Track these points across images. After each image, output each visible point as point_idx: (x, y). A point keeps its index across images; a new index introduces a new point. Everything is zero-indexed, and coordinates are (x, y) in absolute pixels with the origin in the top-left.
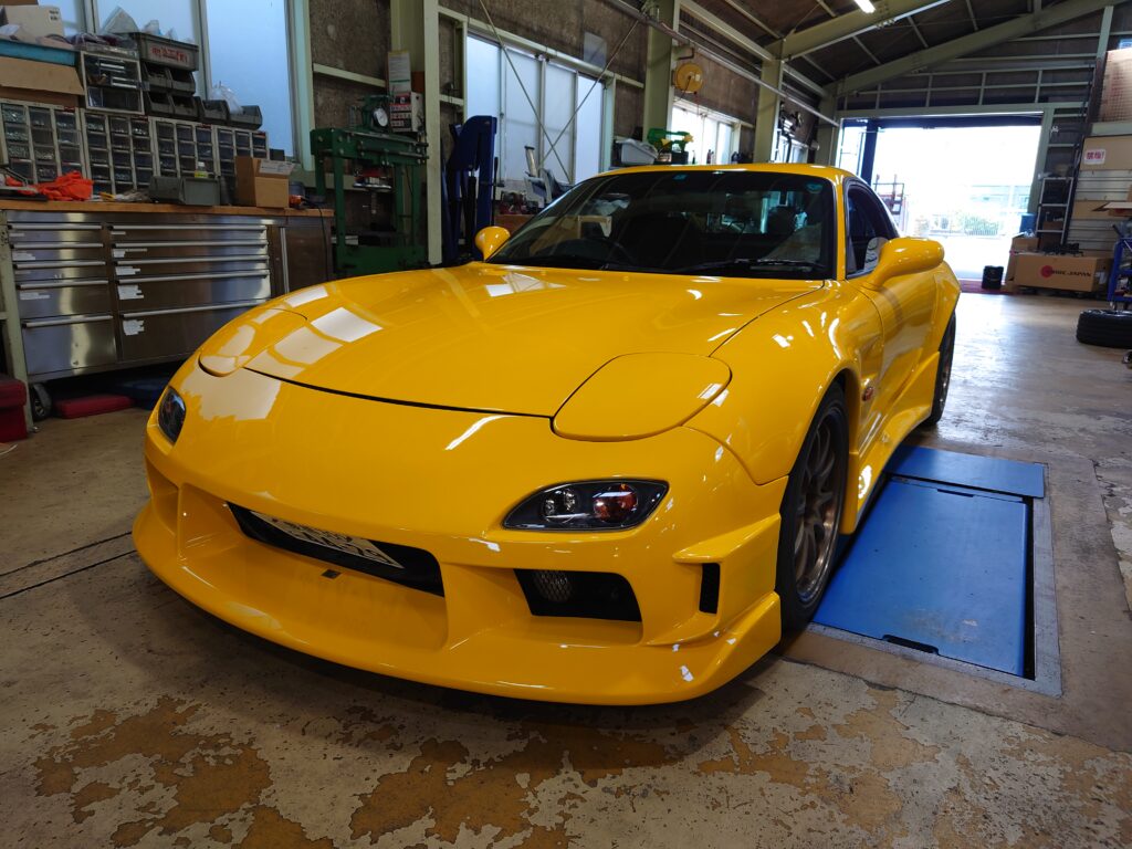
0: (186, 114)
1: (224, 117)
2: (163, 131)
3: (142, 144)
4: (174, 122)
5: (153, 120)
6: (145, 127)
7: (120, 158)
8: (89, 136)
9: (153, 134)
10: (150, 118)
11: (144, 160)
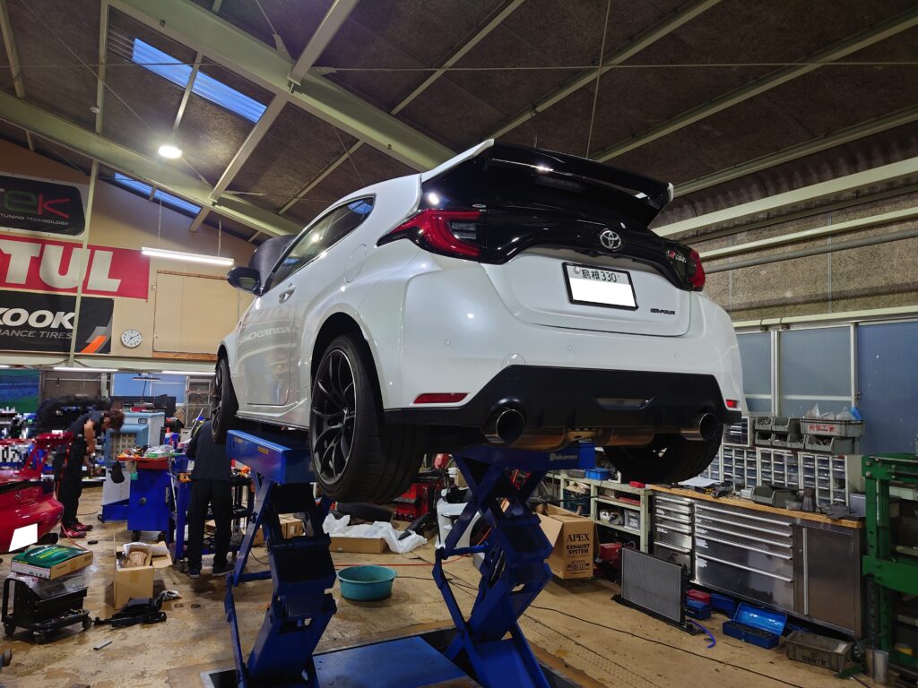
0: (780, 445)
1: (802, 447)
2: (766, 456)
3: (752, 463)
4: (772, 450)
5: (758, 450)
6: (755, 453)
7: (740, 472)
8: (725, 458)
9: (758, 456)
10: (757, 448)
11: (753, 472)
